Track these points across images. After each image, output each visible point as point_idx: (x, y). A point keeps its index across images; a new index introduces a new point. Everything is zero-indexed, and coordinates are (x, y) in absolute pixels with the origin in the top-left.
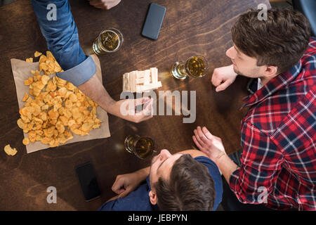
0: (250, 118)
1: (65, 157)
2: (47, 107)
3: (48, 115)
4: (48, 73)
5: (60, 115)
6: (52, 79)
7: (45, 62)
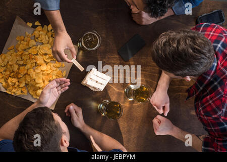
0: (200, 111)
1: (12, 105)
2: (21, 63)
3: (19, 69)
4: (37, 40)
5: (27, 74)
6: (37, 46)
7: (39, 31)
